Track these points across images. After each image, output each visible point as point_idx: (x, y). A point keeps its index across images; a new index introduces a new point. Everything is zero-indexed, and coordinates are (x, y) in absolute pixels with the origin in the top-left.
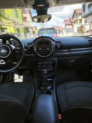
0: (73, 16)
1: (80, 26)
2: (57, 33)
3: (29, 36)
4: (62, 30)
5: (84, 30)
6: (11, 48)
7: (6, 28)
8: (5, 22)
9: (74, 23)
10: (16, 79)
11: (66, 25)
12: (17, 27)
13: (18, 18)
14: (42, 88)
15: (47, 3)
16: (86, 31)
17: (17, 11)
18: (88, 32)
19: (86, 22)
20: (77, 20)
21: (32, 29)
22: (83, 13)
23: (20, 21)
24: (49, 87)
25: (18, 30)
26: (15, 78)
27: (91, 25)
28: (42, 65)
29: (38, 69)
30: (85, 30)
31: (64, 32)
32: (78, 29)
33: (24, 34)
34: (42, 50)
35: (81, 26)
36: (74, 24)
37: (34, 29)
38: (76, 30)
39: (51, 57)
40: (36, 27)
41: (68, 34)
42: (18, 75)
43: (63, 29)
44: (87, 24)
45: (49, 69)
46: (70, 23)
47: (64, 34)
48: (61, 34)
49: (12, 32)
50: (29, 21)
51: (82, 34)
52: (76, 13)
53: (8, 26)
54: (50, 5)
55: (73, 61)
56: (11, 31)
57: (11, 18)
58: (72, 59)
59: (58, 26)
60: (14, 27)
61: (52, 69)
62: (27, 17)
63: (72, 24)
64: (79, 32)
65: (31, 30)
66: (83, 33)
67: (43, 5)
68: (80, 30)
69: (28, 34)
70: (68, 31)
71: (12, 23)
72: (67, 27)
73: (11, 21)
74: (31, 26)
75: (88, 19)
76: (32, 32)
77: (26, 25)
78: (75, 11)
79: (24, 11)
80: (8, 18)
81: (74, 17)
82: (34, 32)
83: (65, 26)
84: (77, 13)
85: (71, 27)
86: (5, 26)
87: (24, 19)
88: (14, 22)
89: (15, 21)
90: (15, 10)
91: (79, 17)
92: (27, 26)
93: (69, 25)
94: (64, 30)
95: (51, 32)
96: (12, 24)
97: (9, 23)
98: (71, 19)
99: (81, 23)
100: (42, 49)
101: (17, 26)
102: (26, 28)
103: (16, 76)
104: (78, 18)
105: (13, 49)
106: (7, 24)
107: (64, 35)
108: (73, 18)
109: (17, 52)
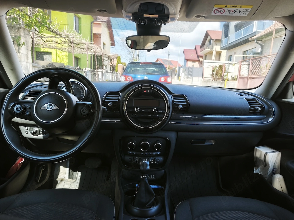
0: (203, 44)
1: (217, 65)
2: (168, 76)
3: (103, 75)
4: (177, 69)
5: (225, 74)
6: (69, 100)
7: (49, 53)
8: (49, 39)
9: (204, 57)
10: (62, 180)
11: (187, 60)
12: (75, 52)
13: (80, 34)
14: (136, 210)
15: (166, 12)
16: (230, 78)
17: (79, 18)
18: (234, 79)
19: (230, 58)
20: (211, 53)
21: (111, 60)
22: (224, 40)
23: (84, 41)
24: (154, 209)
25: (77, 59)
26: (60, 177)
27: (240, 67)
28: (137, 148)
29: (127, 158)
30: (227, 75)
31: (182, 74)
32: (213, 71)
33: (90, 69)
34: (141, 112)
35: (221, 67)
36: (205, 61)
37: (115, 62)
38: (208, 73)
39: (163, 130)
40: (118, 58)
41: (190, 79)
42: (68, 169)
43: (179, 68)
44: (234, 62)
45: (154, 160)
46: (196, 58)
47: (182, 78)
48: (176, 77)
49: (63, 62)
50: (104, 44)
51: (221, 83)
52: (209, 38)
53: (55, 48)
54: (171, 16)
55: (212, 143)
56: (59, 61)
57: (65, 32)
58: (210, 139)
59: (170, 61)
60: (70, 52)
61: (161, 159)
62: (100, 35)
63: (201, 59)
64: (214, 78)
65: (106, 62)
66: (223, 80)
67: (157, 16)
68: (217, 73)
69: (100, 70)
70: (190, 73)
71: (65, 42)
72: (190, 64)
73: (63, 39)
74: (109, 54)
75: (235, 53)
76: (108, 68)
77: (99, 50)
78: (207, 35)
79: (96, 20)
80: (58, 31)
81: (205, 47)
82: (113, 68)
83: (185, 63)
84: (211, 39)
85: (196, 64)
86: (48, 47)
87: (95, 37)
88: (71, 43)
89: (75, 39)
90: (76, 16)
91: (214, 47)
92: (98, 54)
93: (194, 61)
94: (181, 70)
95: (154, 71)
96: (64, 45)
97: (59, 41)
98: (199, 50)
99: (219, 59)
100: (141, 108)
101: (77, 52)
102: (97, 57)
103: (64, 172)
104: (212, 48)
105: (74, 103)
106: (54, 45)
107: (182, 80)
108: (202, 49)
109: (84, 112)
